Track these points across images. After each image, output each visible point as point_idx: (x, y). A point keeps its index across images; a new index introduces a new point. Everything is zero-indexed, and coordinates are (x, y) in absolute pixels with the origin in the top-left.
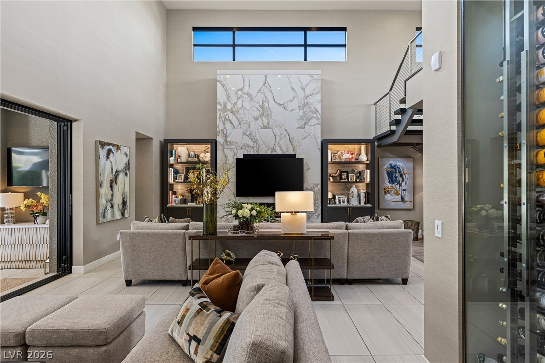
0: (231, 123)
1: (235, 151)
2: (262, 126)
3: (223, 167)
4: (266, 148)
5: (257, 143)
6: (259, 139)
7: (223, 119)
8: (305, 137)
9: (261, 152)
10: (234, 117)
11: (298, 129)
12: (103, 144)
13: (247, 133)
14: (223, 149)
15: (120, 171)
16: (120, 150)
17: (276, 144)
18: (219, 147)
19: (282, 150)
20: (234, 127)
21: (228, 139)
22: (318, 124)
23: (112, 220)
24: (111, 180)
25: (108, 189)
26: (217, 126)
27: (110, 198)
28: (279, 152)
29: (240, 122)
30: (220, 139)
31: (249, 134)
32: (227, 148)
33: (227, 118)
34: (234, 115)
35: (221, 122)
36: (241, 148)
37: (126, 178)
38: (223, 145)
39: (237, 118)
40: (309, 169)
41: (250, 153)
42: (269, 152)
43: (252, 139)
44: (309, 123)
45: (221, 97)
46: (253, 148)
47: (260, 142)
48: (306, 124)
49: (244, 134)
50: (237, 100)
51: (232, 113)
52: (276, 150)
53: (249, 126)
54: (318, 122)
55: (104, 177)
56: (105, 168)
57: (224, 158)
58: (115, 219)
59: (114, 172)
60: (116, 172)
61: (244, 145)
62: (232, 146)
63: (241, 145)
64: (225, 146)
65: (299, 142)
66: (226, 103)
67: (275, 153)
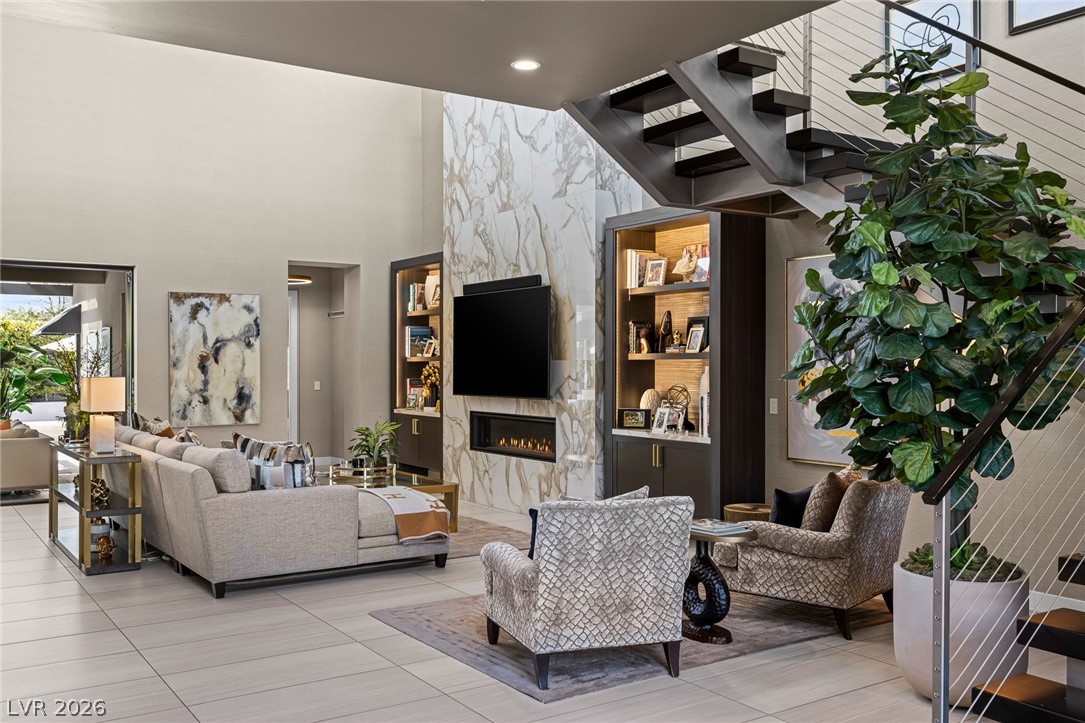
0: (460, 208)
1: (464, 279)
2: (500, 204)
4: (505, 265)
5: (493, 254)
6: (496, 242)
7: (450, 201)
8: (567, 223)
9: (498, 277)
10: (463, 193)
11: (557, 200)
12: (178, 298)
13: (479, 230)
14: (450, 276)
15: (230, 340)
16: (229, 302)
17: (520, 250)
18: (446, 270)
19: (527, 265)
20: (463, 216)
21: (456, 251)
22: (591, 174)
23: (206, 424)
24: (201, 356)
25: (194, 371)
26: (442, 224)
27: (200, 386)
28: (524, 271)
29: (470, 203)
30: (447, 256)
31: (482, 232)
32: (454, 273)
33: (454, 197)
34: (463, 188)
35: (447, 208)
36: (472, 271)
37: (248, 352)
38: (449, 266)
39: (466, 194)
40: (574, 316)
41: (484, 281)
42: (510, 275)
43: (485, 244)
44: (575, 178)
45: (448, 152)
46: (487, 266)
47: (497, 249)
48: (567, 180)
49: (476, 232)
50: (467, 147)
51: (461, 182)
52: (519, 269)
53: (483, 209)
54: (590, 170)
55: (183, 351)
56: (185, 336)
58: (214, 424)
59: (211, 342)
60: (217, 341)
61: (475, 262)
62: (461, 268)
63: (471, 264)
64: (452, 267)
65: (556, 238)
66: (453, 160)
67: (519, 275)
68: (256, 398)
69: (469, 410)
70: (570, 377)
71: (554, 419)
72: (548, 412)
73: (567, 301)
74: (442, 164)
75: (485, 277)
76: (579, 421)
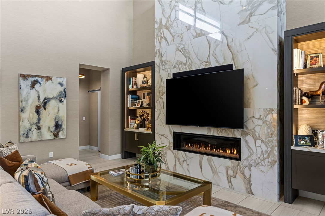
0: (166, 40)
1: (169, 72)
2: (195, 34)
3: (159, 90)
4: (198, 62)
5: (189, 58)
6: (192, 53)
7: (159, 38)
8: (250, 37)
9: (194, 68)
10: (169, 33)
11: (241, 26)
12: (24, 77)
13: (180, 48)
14: (159, 71)
15: (52, 99)
16: (51, 80)
17: (211, 54)
18: (157, 69)
19: (217, 61)
20: (168, 43)
21: (164, 59)
22: (273, 8)
23: (39, 139)
24: (36, 106)
25: (33, 114)
26: (155, 47)
27: (36, 121)
28: (214, 64)
29: (173, 37)
30: (157, 61)
31: (182, 49)
32: (163, 70)
33: (162, 36)
34: (169, 30)
35: (158, 41)
36: (175, 67)
37: (60, 104)
38: (159, 67)
39: (171, 33)
40: (257, 85)
41: (183, 71)
42: (202, 67)
43: (184, 54)
44: (257, 13)
45: (158, 15)
46: (185, 64)
47: (193, 56)
48: (251, 15)
49: (178, 49)
50: (171, 11)
51: (167, 28)
52: (210, 63)
53: (182, 38)
54: (272, 5)
55: (27, 103)
56: (28, 96)
57: (160, 81)
58: (43, 139)
59: (42, 99)
60: (45, 99)
61: (177, 63)
62: (167, 67)
63: (174, 64)
64: (161, 67)
65: (240, 45)
66: (162, 19)
67: (210, 66)
68: (64, 126)
69: (173, 131)
70: (253, 117)
71: (240, 139)
72: (235, 135)
73: (251, 77)
74: (154, 22)
75: (184, 69)
76: (262, 141)
